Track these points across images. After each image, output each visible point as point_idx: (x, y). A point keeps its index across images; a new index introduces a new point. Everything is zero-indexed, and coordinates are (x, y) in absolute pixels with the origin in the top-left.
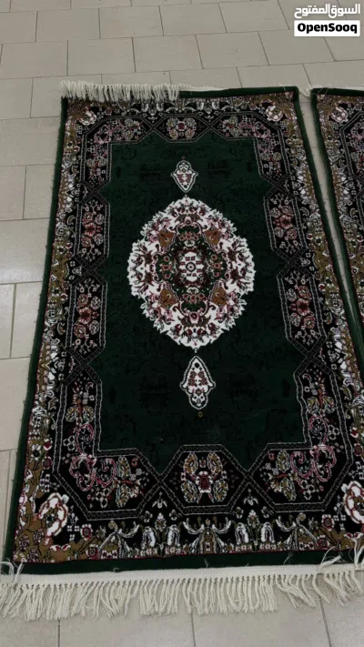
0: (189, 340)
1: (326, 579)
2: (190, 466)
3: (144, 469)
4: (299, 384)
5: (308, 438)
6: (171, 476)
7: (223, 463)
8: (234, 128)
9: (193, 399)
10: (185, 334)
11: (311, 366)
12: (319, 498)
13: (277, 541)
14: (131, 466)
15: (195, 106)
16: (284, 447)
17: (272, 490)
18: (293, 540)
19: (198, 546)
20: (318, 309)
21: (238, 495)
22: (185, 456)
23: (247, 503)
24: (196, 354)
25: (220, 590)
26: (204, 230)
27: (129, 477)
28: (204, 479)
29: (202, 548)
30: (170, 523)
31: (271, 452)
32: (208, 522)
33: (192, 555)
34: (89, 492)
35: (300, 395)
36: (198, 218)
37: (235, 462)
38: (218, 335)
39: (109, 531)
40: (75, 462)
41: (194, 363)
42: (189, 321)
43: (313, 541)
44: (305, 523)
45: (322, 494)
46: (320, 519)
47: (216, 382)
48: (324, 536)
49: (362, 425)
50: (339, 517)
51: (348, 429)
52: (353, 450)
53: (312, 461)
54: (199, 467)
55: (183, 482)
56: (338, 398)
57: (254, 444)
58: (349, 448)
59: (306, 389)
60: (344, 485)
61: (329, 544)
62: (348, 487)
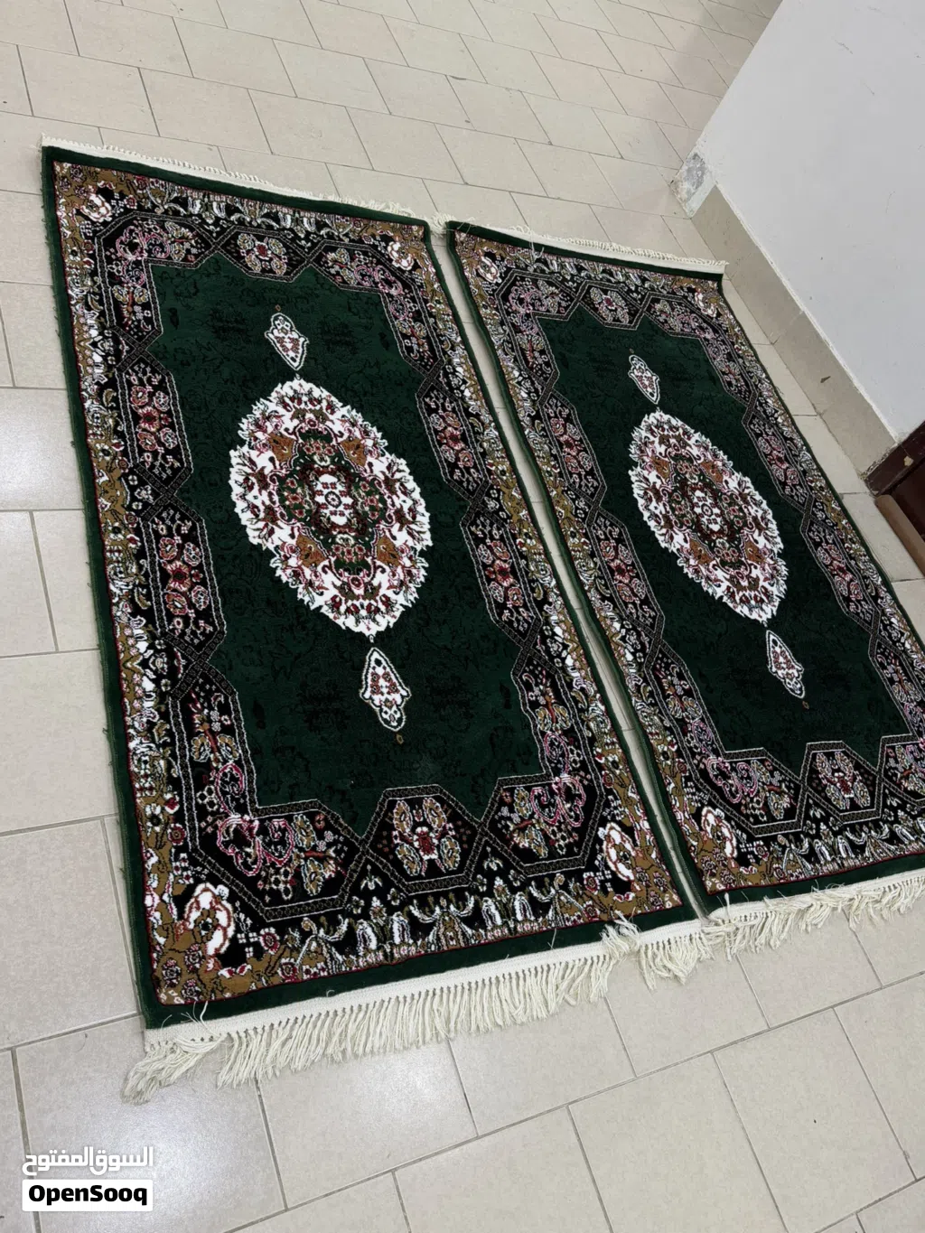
0: (358, 621)
2: (402, 821)
3: (335, 832)
4: (521, 689)
5: (546, 767)
6: (378, 838)
7: (446, 812)
8: (350, 272)
9: (384, 715)
10: (348, 610)
11: (530, 663)
12: (575, 850)
13: (537, 917)
14: (315, 828)
15: (277, 220)
16: (519, 781)
17: (516, 845)
18: (556, 913)
19: (438, 939)
20: (522, 577)
21: (474, 857)
22: (392, 804)
23: (489, 867)
24: (373, 645)
25: (476, 998)
26: (340, 440)
27: (315, 846)
28: (424, 838)
29: (444, 942)
30: (391, 910)
31: (505, 790)
32: (443, 902)
33: (433, 953)
34: (258, 877)
35: (525, 705)
36: (325, 419)
37: (461, 809)
38: (398, 614)
39: (305, 935)
40: (223, 830)
41: (373, 659)
42: (350, 590)
43: (580, 911)
44: (565, 887)
45: (578, 844)
46: (581, 880)
47: (411, 690)
48: (591, 902)
49: (607, 744)
50: (604, 875)
51: (592, 751)
52: (602, 781)
53: (558, 798)
54: (414, 821)
55: (398, 844)
56: (572, 707)
57: (480, 781)
58: (597, 778)
59: (531, 696)
60: (601, 829)
61: (598, 912)
62: (606, 832)
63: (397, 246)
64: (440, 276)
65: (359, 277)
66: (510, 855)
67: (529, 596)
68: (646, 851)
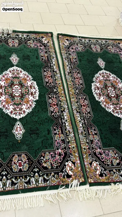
0: (16, 116)
1: (60, 194)
2: (15, 159)
4: (53, 130)
5: (55, 148)
6: (8, 163)
7: (27, 158)
8: (32, 44)
9: (17, 136)
10: (14, 114)
11: (57, 124)
12: (58, 167)
13: (44, 182)
15: (18, 36)
16: (47, 151)
17: (43, 166)
18: (50, 182)
19: (18, 186)
20: (59, 105)
21: (32, 168)
22: (13, 156)
23: (35, 170)
24: (18, 121)
25: (25, 201)
26: (21, 78)
28: (20, 163)
29: (19, 187)
30: (8, 179)
31: (43, 153)
32: (21, 178)
33: (16, 190)
35: (53, 134)
36: (19, 74)
37: (31, 157)
38: (26, 114)
41: (17, 124)
42: (16, 109)
43: (56, 182)
44: (54, 176)
45: (59, 166)
46: (58, 174)
47: (25, 130)
48: (60, 180)
49: (72, 143)
50: (65, 173)
51: (68, 144)
52: (69, 151)
53: (56, 155)
54: (18, 160)
55: (13, 165)
56: (65, 135)
57: (37, 151)
58: (68, 151)
59: (55, 132)
60: (66, 163)
61: (61, 182)
62: (68, 163)
63: (44, 39)
64: (54, 44)
65: (34, 45)
66: (41, 168)
67: (60, 110)
68: (78, 168)
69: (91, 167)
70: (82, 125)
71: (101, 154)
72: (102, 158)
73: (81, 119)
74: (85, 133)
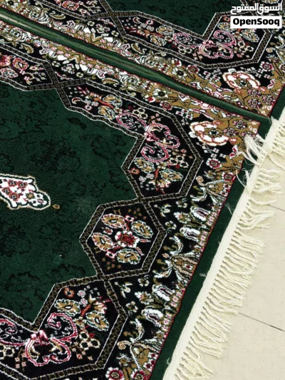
1: (260, 191)
2: (103, 243)
3: (82, 288)
4: (79, 110)
5: (135, 135)
6: (103, 265)
7: (118, 214)
12: (191, 157)
13: (209, 209)
14: (71, 299)
16: (131, 157)
17: (165, 188)
18: (216, 197)
19: (183, 274)
20: (11, 49)
21: (154, 218)
22: (91, 242)
23: (165, 214)
27: (81, 306)
28: (123, 238)
29: (187, 273)
30: (149, 289)
31: (130, 169)
32: (166, 255)
33: (189, 284)
34: (74, 354)
35: (90, 116)
37: (122, 203)
39: (127, 351)
43: (224, 183)
44: (206, 180)
45: (189, 153)
46: (208, 168)
48: (224, 173)
49: (147, 89)
50: (214, 153)
51: (144, 101)
52: (165, 110)
53: (156, 143)
54: (110, 236)
55: (116, 257)
56: (112, 91)
57: (115, 179)
58: (161, 111)
59: (88, 108)
60: (190, 133)
61: (232, 173)
62: (193, 132)
66: (168, 196)
67: (26, 56)
68: (219, 117)
69: (232, 89)
70: (110, 36)
71: (214, 49)
72: (225, 54)
73: (90, 28)
74: (137, 44)
